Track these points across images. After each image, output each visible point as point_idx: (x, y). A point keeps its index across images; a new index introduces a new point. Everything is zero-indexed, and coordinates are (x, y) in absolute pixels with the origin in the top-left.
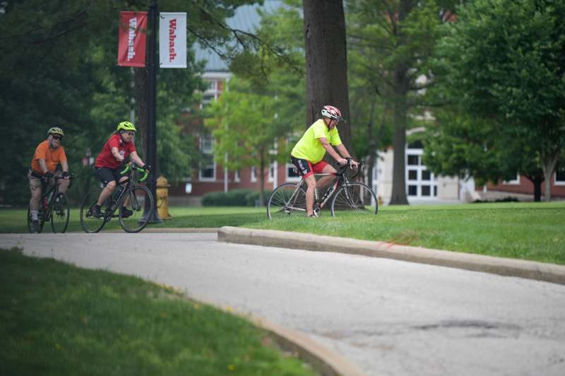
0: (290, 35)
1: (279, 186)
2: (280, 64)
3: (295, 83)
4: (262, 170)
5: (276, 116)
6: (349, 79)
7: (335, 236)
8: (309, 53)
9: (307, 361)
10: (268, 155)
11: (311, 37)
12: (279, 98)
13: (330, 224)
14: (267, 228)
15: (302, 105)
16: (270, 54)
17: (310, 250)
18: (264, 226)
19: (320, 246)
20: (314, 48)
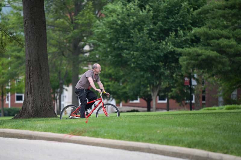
0: (16, 25)
1: (11, 105)
2: (11, 41)
3: (19, 51)
4: (2, 97)
5: (9, 68)
6: (48, 48)
7: (41, 131)
8: (27, 35)
10: (6, 89)
11: (27, 26)
12: (11, 59)
13: (38, 125)
14: (5, 128)
15: (23, 62)
16: (5, 36)
17: (28, 139)
18: (4, 127)
19: (33, 137)
20: (29, 32)
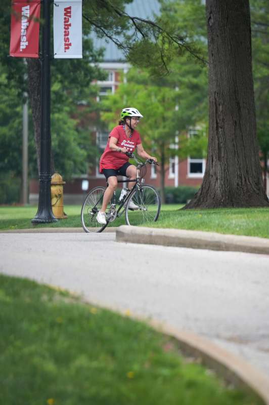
0: (191, 23)
1: (180, 182)
2: (180, 53)
3: (197, 74)
4: (163, 165)
5: (177, 108)
6: (253, 69)
7: (239, 234)
8: (212, 41)
9: (211, 368)
10: (169, 149)
11: (214, 24)
12: (180, 89)
13: (234, 222)
14: (168, 227)
15: (204, 96)
16: (170, 43)
17: (213, 250)
18: (164, 225)
19: (224, 246)
20: (218, 36)
